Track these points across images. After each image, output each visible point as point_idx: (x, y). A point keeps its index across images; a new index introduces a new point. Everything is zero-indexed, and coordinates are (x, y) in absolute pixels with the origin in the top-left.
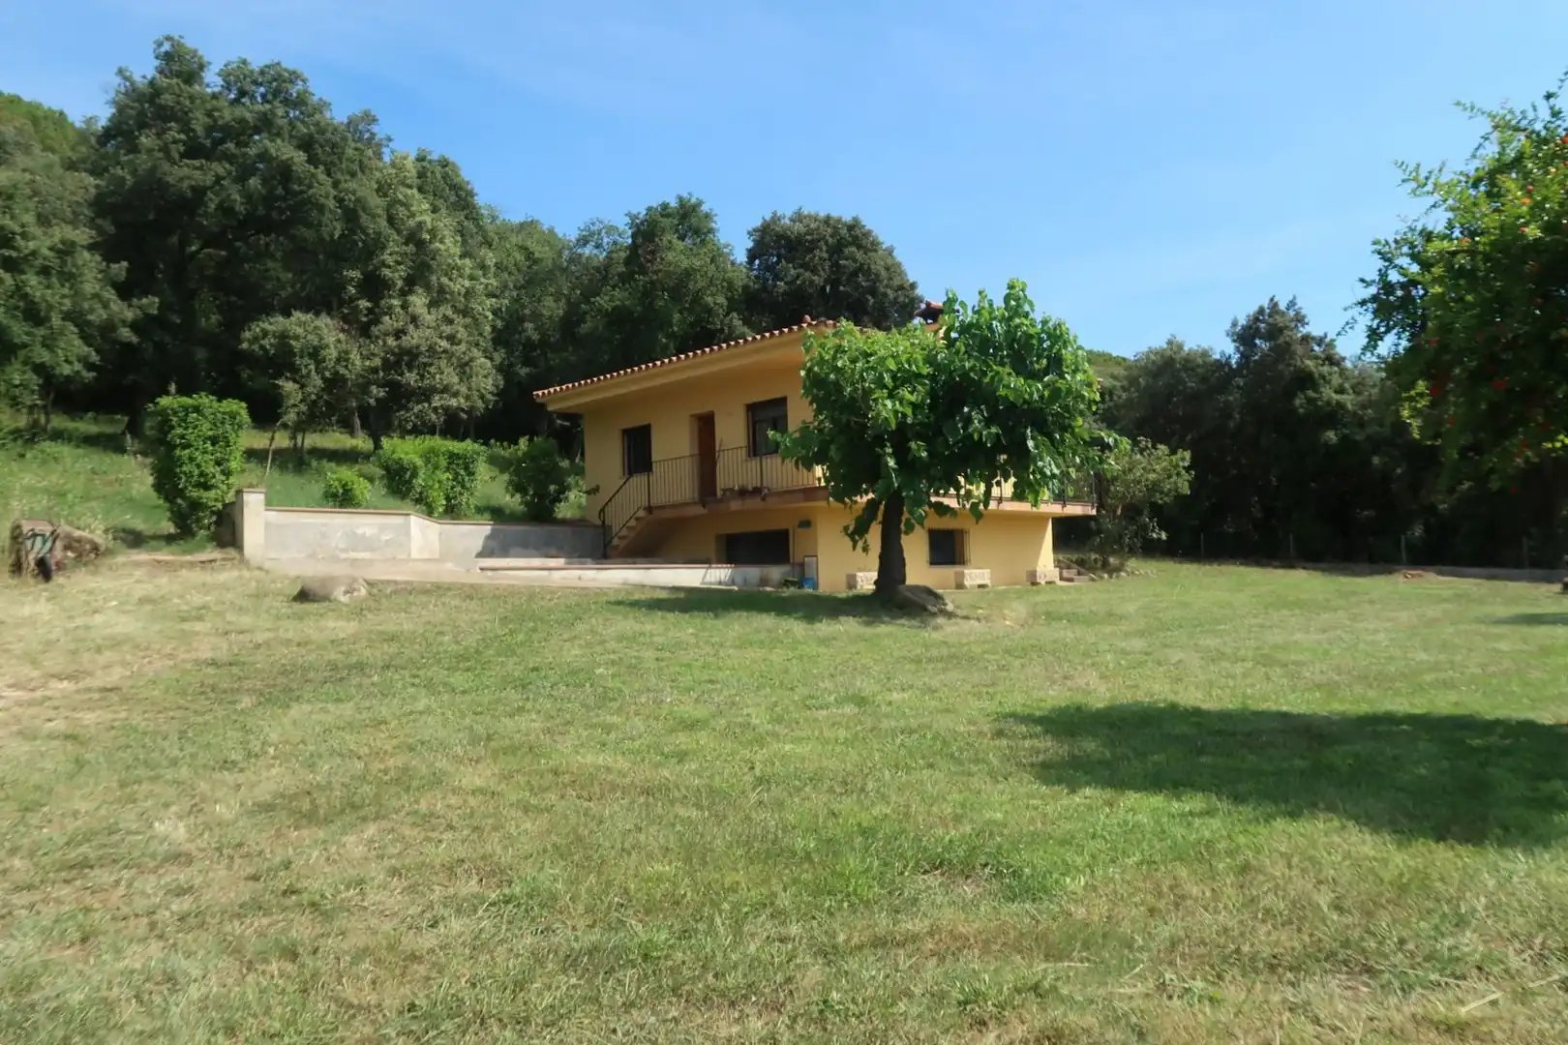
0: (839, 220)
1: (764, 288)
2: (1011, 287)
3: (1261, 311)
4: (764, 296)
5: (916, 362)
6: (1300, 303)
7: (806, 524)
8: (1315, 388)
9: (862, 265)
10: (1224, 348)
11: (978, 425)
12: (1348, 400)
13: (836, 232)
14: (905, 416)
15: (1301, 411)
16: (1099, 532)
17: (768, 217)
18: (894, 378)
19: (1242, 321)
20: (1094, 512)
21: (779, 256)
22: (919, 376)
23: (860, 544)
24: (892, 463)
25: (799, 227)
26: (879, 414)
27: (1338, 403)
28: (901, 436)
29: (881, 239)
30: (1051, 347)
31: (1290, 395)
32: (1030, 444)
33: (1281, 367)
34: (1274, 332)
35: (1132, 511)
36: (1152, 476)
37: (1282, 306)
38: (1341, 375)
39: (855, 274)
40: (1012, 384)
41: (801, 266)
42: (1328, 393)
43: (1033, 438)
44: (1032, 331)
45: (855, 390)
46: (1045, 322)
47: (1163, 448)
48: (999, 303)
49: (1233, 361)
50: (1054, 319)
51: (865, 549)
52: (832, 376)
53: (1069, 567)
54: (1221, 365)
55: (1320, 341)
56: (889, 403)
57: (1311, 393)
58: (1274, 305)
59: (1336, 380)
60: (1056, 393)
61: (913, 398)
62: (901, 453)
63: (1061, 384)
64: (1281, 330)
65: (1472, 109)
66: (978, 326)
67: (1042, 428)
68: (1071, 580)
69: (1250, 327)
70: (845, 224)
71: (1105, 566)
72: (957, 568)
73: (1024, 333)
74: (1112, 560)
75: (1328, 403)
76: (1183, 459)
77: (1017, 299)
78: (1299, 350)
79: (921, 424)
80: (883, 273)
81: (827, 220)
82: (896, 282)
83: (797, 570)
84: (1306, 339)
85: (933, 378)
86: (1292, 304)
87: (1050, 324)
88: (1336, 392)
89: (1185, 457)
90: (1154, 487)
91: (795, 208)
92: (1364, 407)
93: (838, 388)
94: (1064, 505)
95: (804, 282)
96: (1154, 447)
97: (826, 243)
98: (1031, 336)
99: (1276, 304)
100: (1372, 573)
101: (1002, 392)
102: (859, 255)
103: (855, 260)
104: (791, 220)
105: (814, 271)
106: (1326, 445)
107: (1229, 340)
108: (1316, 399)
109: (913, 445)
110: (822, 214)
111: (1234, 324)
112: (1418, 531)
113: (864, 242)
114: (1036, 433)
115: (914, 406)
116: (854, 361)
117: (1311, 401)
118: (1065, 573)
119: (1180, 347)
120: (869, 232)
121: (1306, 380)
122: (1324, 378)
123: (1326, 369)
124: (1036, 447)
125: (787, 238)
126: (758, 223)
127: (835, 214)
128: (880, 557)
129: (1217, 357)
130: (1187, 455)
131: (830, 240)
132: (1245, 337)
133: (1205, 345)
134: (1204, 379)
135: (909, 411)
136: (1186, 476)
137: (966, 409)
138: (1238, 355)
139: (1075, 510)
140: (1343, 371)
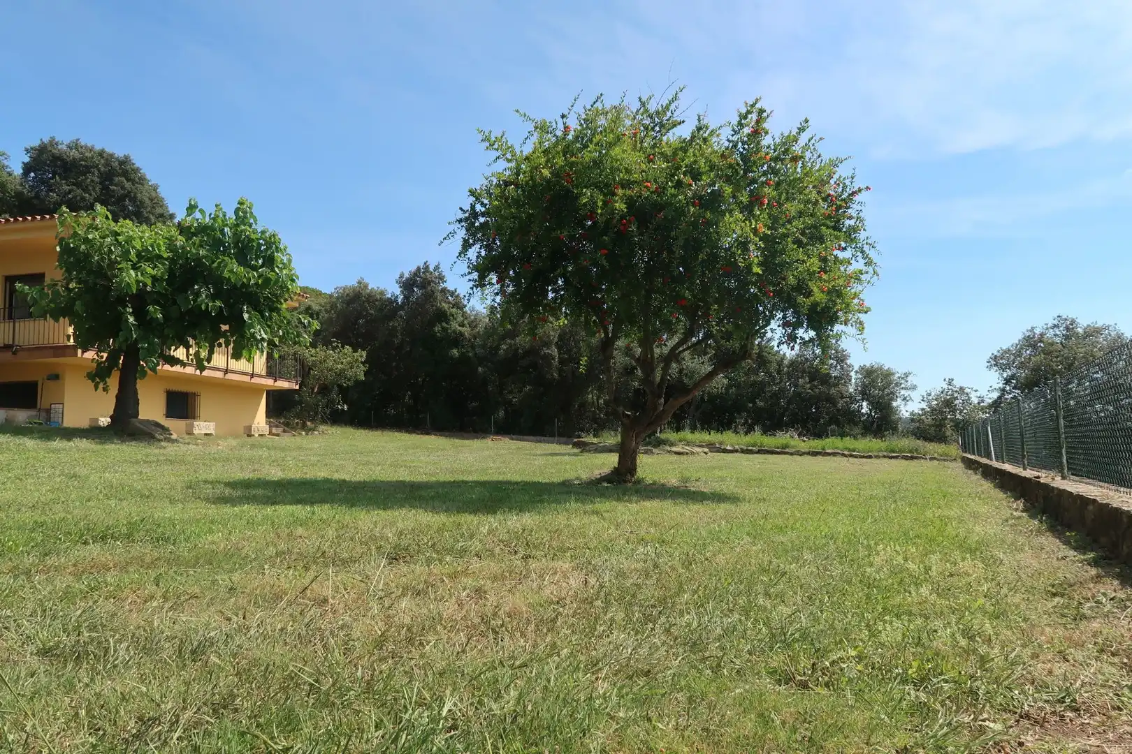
0: (112, 155)
1: (37, 196)
2: (241, 203)
3: (419, 269)
4: (35, 202)
5: (159, 246)
6: (442, 268)
7: (56, 377)
8: (447, 322)
9: (129, 192)
10: (393, 290)
11: (205, 298)
12: (466, 330)
13: (107, 164)
14: (145, 285)
15: (438, 334)
16: (300, 403)
17: (46, 140)
18: (139, 255)
19: (407, 275)
20: (297, 387)
21: (54, 174)
22: (160, 257)
23: (101, 386)
24: (131, 319)
25: (74, 153)
26: (122, 281)
27: (460, 332)
28: (140, 300)
29: (148, 177)
30: (266, 250)
31: (431, 324)
32: (246, 316)
33: (428, 306)
34: (425, 284)
35: (324, 390)
36: (339, 366)
37: (431, 269)
38: (463, 316)
39: (122, 198)
40: (233, 270)
41: (74, 184)
42: (455, 325)
43: (247, 312)
44: (253, 236)
45: (103, 259)
46: (263, 232)
47: (348, 349)
48: (231, 215)
49: (400, 300)
50: (270, 230)
51: (105, 389)
52: (83, 247)
53: (277, 426)
54: (391, 301)
55: (452, 294)
56: (132, 272)
57: (444, 324)
58: (426, 267)
59: (460, 319)
60: (267, 281)
61: (154, 272)
62: (140, 313)
63: (272, 275)
64: (429, 283)
65: (525, 116)
66: (212, 228)
67: (256, 306)
68: (278, 435)
69: (411, 280)
70: (117, 159)
71: (304, 427)
72: (189, 421)
73: (247, 237)
74: (309, 423)
75: (454, 332)
76: (361, 356)
77: (245, 212)
78: (439, 296)
79: (159, 293)
80: (147, 202)
81: (101, 154)
82: (159, 211)
83: (43, 414)
84: (444, 291)
85: (172, 260)
86: (437, 268)
87: (267, 235)
88: (460, 326)
89: (362, 355)
90: (341, 374)
91: (73, 138)
92: (475, 338)
93: (87, 256)
94: (275, 381)
95: (75, 197)
96: (343, 347)
97: (99, 171)
98: (253, 240)
99: (428, 267)
100: (473, 438)
101: (226, 274)
102: (128, 185)
103: (123, 188)
104: (68, 146)
105: (86, 190)
106: (452, 358)
107: (398, 286)
108: (447, 329)
109: (151, 308)
110: (98, 148)
111: (401, 277)
112: (501, 414)
113: (132, 176)
114: (250, 309)
115: (154, 279)
116: (103, 237)
117: (445, 330)
118: (274, 430)
119: (366, 286)
120: (138, 169)
121: (442, 316)
122: (453, 316)
123: (454, 310)
124: (250, 318)
125: (63, 160)
126: (36, 143)
127: (109, 150)
128: (117, 397)
129: (389, 296)
130: (364, 354)
131: (102, 169)
132: (408, 285)
133: (382, 288)
134: (381, 310)
135: (149, 282)
136: (362, 367)
137: (196, 287)
138: (402, 297)
139: (283, 384)
140: (464, 314)
